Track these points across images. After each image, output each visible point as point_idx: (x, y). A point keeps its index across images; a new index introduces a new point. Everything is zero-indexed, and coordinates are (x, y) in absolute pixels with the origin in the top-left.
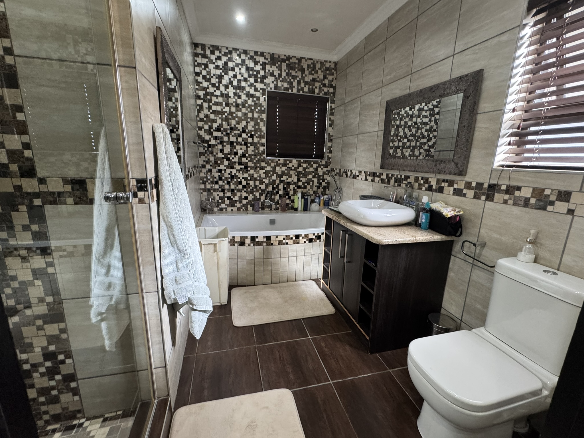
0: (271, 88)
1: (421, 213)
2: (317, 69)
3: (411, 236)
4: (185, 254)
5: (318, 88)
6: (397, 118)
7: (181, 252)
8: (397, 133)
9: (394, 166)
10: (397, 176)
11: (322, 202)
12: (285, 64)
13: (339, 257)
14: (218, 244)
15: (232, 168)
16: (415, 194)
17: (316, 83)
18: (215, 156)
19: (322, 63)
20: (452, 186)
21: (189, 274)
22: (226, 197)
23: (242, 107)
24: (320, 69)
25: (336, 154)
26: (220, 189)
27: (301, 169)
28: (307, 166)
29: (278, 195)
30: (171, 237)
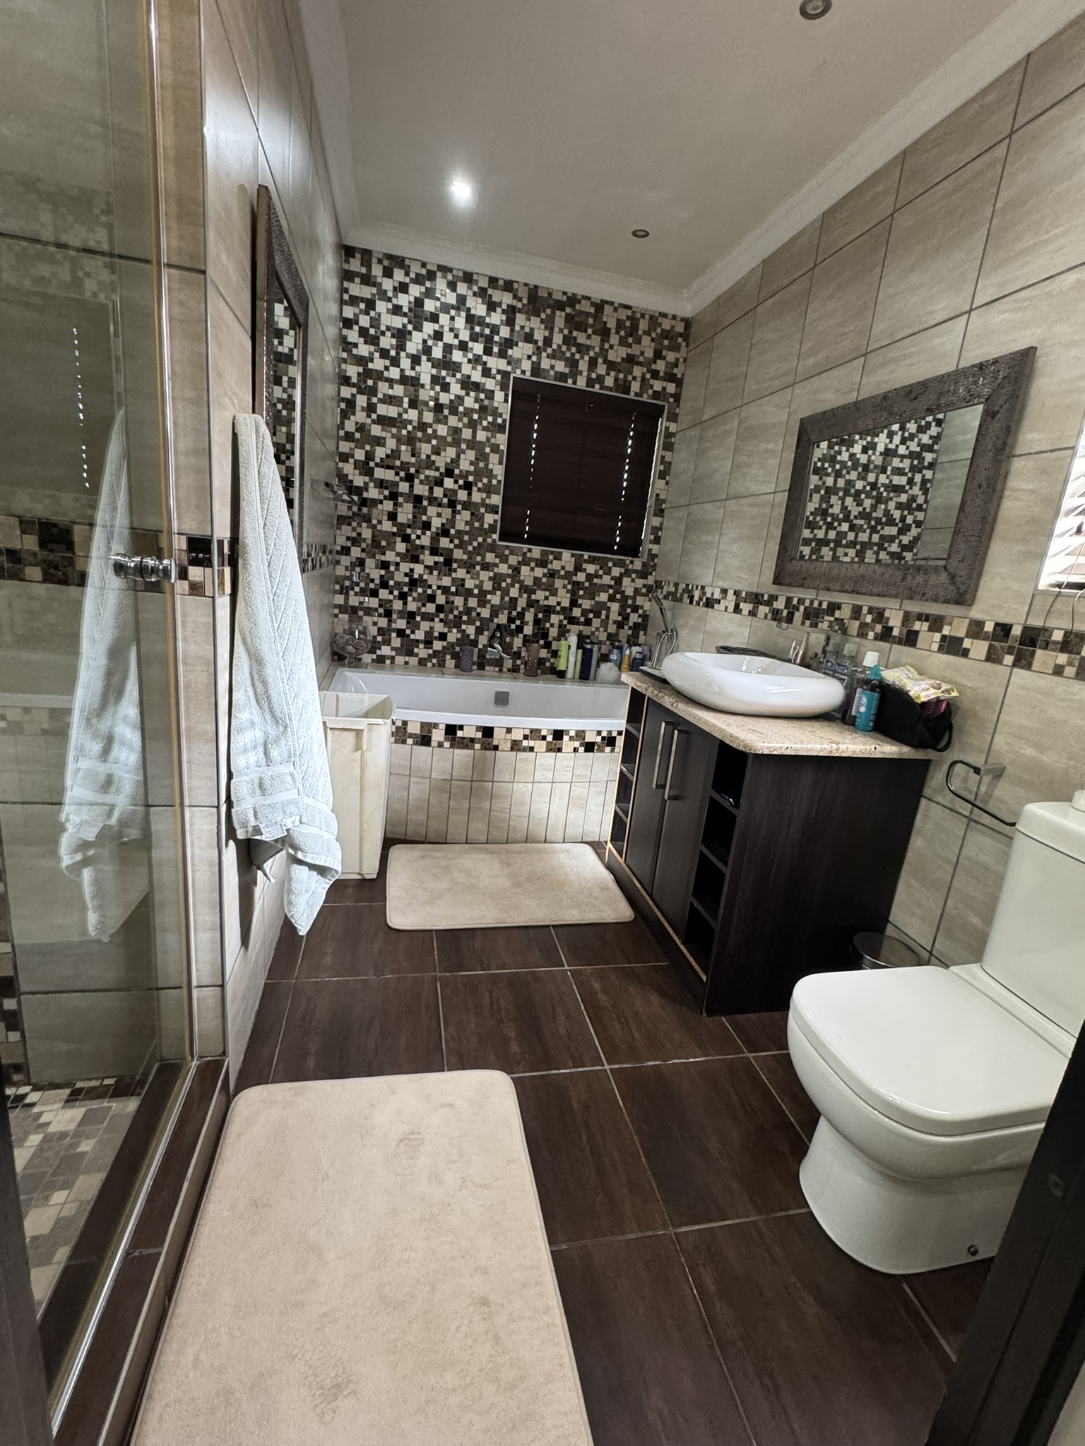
0: (523, 372)
1: (859, 690)
2: (640, 332)
3: (827, 741)
4: (286, 727)
5: (639, 379)
6: (830, 470)
7: (277, 722)
8: (824, 506)
9: (805, 579)
10: (812, 602)
11: (626, 661)
12: (563, 314)
13: (654, 786)
14: (365, 732)
15: (415, 559)
16: (849, 648)
17: (635, 367)
18: (374, 527)
19: (654, 320)
20: (939, 630)
21: (292, 775)
22: (394, 630)
23: (450, 413)
24: (648, 333)
25: (669, 548)
26: (381, 610)
27: (581, 577)
28: (596, 571)
29: (521, 636)
30: (258, 684)
